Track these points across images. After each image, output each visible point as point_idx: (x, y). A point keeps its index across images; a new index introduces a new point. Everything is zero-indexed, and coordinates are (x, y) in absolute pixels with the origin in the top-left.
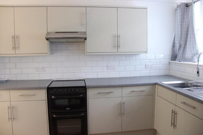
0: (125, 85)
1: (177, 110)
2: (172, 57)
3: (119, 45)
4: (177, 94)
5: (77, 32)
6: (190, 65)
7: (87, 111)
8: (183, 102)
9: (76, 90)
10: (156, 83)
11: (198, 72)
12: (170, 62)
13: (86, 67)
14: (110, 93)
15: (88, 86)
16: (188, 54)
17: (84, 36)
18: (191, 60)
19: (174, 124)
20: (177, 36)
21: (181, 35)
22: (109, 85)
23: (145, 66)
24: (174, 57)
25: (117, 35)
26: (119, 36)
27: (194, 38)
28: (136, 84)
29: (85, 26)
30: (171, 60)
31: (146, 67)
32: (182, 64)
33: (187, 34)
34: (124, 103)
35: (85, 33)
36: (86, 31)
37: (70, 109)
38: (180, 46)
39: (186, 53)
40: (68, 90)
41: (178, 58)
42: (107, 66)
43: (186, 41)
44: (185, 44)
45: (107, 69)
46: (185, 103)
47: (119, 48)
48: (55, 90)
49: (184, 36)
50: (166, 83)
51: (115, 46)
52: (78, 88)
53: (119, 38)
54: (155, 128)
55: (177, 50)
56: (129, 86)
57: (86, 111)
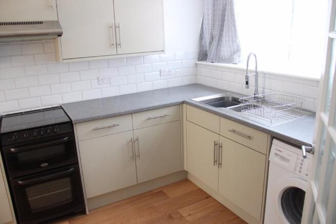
0: (137, 110)
1: (222, 140)
2: (199, 55)
3: (118, 43)
4: (221, 118)
5: (41, 23)
6: (229, 68)
7: (78, 163)
8: (231, 129)
9: (55, 130)
10: (183, 101)
11: (247, 83)
12: (196, 64)
13: (60, 83)
14: (114, 126)
15: (75, 120)
16: (225, 51)
17: (57, 30)
18: (230, 60)
19: (218, 162)
20: (206, 22)
21: (214, 20)
22: (112, 114)
23: (159, 72)
24: (203, 56)
25: (114, 24)
26: (117, 25)
27: (235, 26)
28: (154, 107)
29: (55, 9)
30: (198, 60)
31: (162, 75)
32: (217, 67)
33: (223, 20)
34: (137, 139)
35: (56, 23)
36: (57, 20)
37: (49, 165)
38: (212, 38)
39: (222, 49)
40: (40, 132)
41: (210, 56)
42: (98, 79)
43: (221, 30)
44: (221, 35)
45: (99, 84)
46: (234, 131)
47: (118, 46)
48: (14, 137)
49: (218, 23)
50: (198, 99)
51: (112, 43)
52: (57, 126)
53: (117, 29)
54: (186, 169)
55: (208, 44)
56: (142, 111)
57: (76, 162)
